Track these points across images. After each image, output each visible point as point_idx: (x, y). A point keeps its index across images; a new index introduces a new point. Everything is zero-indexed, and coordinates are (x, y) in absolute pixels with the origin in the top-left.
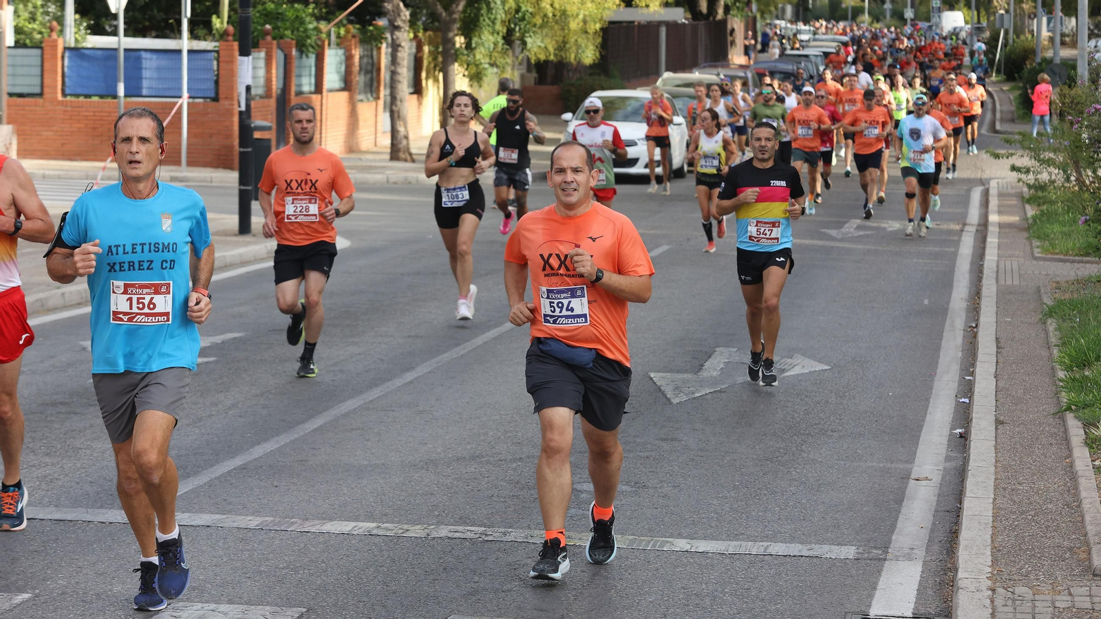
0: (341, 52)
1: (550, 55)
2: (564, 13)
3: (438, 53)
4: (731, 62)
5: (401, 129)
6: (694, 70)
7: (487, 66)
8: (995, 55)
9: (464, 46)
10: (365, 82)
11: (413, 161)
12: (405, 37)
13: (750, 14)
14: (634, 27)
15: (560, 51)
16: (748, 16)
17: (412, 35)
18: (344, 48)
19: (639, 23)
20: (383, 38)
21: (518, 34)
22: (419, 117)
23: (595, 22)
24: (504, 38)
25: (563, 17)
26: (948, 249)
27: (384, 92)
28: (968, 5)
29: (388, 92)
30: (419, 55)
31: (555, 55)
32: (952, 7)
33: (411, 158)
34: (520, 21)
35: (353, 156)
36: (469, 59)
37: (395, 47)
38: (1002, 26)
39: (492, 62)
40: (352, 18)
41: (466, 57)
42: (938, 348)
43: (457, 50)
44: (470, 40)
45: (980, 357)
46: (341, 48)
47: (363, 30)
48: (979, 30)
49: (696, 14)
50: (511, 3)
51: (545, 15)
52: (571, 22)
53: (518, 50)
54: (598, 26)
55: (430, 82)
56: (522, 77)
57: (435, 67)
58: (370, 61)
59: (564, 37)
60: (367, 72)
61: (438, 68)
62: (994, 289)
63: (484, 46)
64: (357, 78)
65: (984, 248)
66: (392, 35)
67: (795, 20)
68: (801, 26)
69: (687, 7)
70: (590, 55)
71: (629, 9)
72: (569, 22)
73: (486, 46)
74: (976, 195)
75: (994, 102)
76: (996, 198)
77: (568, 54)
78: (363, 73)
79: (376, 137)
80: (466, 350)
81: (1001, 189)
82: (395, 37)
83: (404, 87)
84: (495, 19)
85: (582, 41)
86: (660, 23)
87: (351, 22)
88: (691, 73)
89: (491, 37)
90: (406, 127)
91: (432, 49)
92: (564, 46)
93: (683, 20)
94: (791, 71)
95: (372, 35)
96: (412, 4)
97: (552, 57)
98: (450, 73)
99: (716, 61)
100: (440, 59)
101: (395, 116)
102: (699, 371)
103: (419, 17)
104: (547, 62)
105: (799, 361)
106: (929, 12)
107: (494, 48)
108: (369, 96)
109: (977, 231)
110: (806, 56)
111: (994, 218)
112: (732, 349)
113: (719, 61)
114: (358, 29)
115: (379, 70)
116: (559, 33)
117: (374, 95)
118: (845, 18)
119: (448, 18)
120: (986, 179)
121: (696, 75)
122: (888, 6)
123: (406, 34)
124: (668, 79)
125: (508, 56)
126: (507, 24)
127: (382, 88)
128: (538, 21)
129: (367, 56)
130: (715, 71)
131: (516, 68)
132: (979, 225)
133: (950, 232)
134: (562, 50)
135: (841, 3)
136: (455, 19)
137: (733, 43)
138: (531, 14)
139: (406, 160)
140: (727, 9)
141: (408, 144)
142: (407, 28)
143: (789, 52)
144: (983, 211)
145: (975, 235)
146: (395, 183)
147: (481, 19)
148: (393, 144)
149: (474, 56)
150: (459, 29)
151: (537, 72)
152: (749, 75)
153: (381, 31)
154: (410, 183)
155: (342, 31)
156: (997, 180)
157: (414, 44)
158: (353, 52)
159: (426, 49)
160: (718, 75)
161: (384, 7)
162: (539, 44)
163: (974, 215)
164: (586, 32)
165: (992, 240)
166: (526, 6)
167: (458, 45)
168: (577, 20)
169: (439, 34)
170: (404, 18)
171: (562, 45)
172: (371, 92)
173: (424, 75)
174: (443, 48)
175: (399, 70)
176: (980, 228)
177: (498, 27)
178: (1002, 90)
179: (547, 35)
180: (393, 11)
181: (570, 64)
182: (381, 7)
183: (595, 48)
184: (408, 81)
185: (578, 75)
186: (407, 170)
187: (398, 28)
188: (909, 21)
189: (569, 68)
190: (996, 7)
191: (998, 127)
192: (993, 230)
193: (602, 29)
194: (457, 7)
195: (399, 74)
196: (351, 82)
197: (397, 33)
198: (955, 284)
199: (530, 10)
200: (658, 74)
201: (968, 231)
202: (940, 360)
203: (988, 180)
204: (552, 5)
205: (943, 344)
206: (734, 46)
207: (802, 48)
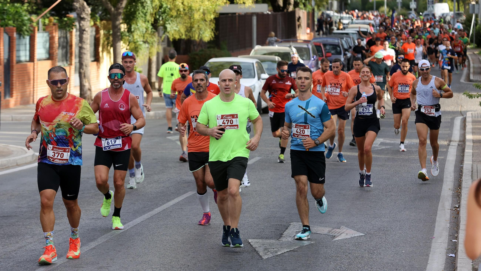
0: (46, 35)
1: (182, 35)
2: (190, 8)
3: (110, 35)
4: (298, 38)
5: (87, 84)
7: (141, 43)
8: (470, 31)
9: (126, 30)
10: (62, 54)
12: (88, 24)
13: (310, 7)
14: (236, 16)
15: (188, 33)
16: (309, 9)
17: (92, 23)
18: (48, 32)
19: (239, 14)
20: (73, 25)
21: (161, 22)
22: (98, 77)
23: (211, 14)
24: (152, 25)
25: (190, 11)
29: (77, 60)
30: (97, 36)
31: (186, 35)
34: (162, 13)
36: (130, 39)
37: (82, 31)
38: (474, 13)
39: (145, 40)
40: (53, 12)
41: (128, 37)
42: (434, 221)
43: (122, 33)
44: (131, 26)
45: (462, 226)
46: (46, 32)
47: (60, 21)
48: (459, 15)
49: (276, 8)
50: (157, 2)
51: (178, 10)
52: (195, 14)
53: (161, 32)
54: (212, 17)
55: (105, 53)
57: (108, 44)
58: (65, 40)
59: (191, 24)
60: (63, 47)
61: (110, 45)
63: (139, 30)
64: (57, 52)
65: (463, 156)
66: (79, 23)
67: (340, 11)
68: (344, 14)
69: (270, 3)
70: (207, 35)
71: (233, 5)
73: (141, 30)
74: (458, 122)
76: (471, 124)
77: (194, 35)
78: (60, 48)
81: (474, 118)
82: (81, 25)
83: (88, 57)
84: (146, 12)
85: (202, 26)
86: (252, 14)
87: (52, 15)
89: (144, 24)
90: (89, 83)
91: (106, 32)
92: (191, 30)
93: (268, 12)
94: (337, 44)
95: (66, 23)
96: (92, 3)
97: (184, 37)
98: (118, 47)
99: (288, 38)
100: (111, 39)
101: (82, 75)
102: (280, 238)
103: (97, 11)
104: (180, 40)
105: (344, 230)
106: (426, 4)
107: (146, 32)
108: (65, 63)
109: (458, 145)
110: (347, 34)
111: (469, 137)
113: (290, 38)
114: (57, 20)
115: (71, 46)
116: (187, 21)
117: (69, 63)
119: (116, 12)
120: (464, 112)
124: (258, 50)
125: (155, 36)
126: (154, 15)
127: (73, 58)
128: (174, 13)
129: (63, 37)
130: (288, 44)
131: (160, 44)
132: (460, 141)
134: (190, 32)
136: (120, 13)
137: (299, 25)
138: (169, 9)
140: (296, 4)
142: (89, 19)
144: (462, 132)
145: (457, 148)
147: (137, 13)
149: (133, 36)
150: (123, 19)
152: (310, 47)
153: (72, 21)
155: (47, 21)
156: (471, 112)
157: (94, 29)
158: (54, 34)
159: (102, 32)
160: (290, 47)
161: (74, 5)
162: (175, 28)
163: (456, 135)
164: (205, 20)
165: (468, 151)
166: (166, 4)
167: (122, 30)
168: (199, 13)
169: (110, 22)
170: (87, 12)
172: (67, 61)
173: (100, 49)
174: (113, 32)
175: (85, 46)
176: (460, 143)
177: (148, 17)
178: (474, 53)
179: (179, 23)
180: (80, 8)
181: (194, 41)
182: (72, 5)
183: (211, 31)
184: (91, 53)
185: (200, 48)
187: (83, 19)
188: (413, 9)
189: (195, 43)
191: (472, 77)
192: (469, 145)
193: (215, 18)
194: (121, 5)
195: (84, 49)
196: (53, 54)
197: (82, 22)
198: (444, 180)
199: (169, 6)
200: (251, 47)
201: (452, 145)
202: (436, 229)
203: (466, 112)
204: (182, 3)
205: (437, 219)
206: (300, 28)
207: (344, 28)
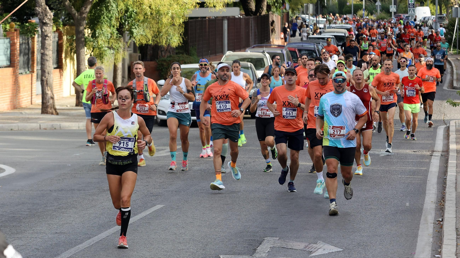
0: (7, 41)
1: (149, 40)
2: (158, 12)
3: (73, 40)
4: (272, 44)
5: (49, 92)
6: (247, 49)
7: (106, 49)
8: (453, 36)
9: (90, 35)
10: (24, 61)
11: (57, 114)
12: (50, 30)
13: (284, 11)
14: (206, 21)
15: (156, 38)
16: (283, 12)
17: (55, 29)
18: (9, 38)
19: (209, 18)
20: (35, 31)
21: (127, 27)
22: (61, 84)
23: (180, 18)
24: (117, 29)
25: (158, 15)
26: (422, 168)
27: (37, 68)
28: (433, 2)
29: (39, 67)
30: (60, 42)
31: (153, 40)
32: (422, 4)
33: (56, 111)
34: (128, 18)
35: (16, 111)
36: (94, 44)
37: (44, 37)
38: (457, 17)
39: (110, 46)
40: (14, 18)
41: (92, 43)
42: (416, 236)
43: (85, 39)
44: (95, 31)
45: (445, 241)
46: (7, 38)
47: (22, 26)
48: (441, 18)
49: (248, 11)
50: (122, 6)
51: (146, 14)
52: (163, 18)
53: (127, 38)
54: (181, 21)
55: (68, 60)
56: (130, 56)
57: (71, 50)
58: (27, 47)
59: (159, 28)
60: (25, 54)
61: (73, 51)
62: (454, 195)
63: (104, 35)
64: (18, 59)
65: (447, 167)
66: (41, 29)
67: (316, 14)
68: (320, 18)
69: (241, 6)
70: (176, 41)
71: (202, 9)
72: (162, 18)
73: (106, 35)
74: (441, 132)
75: (452, 68)
76: (454, 133)
77: (161, 40)
78: (22, 55)
79: (32, 99)
80: (95, 242)
81: (457, 127)
82: (43, 30)
83: (51, 64)
84: (112, 17)
85: (171, 31)
86: (223, 18)
87: (13, 20)
88: (245, 51)
89: (109, 29)
90: (52, 91)
91: (69, 38)
92: (159, 35)
93: (239, 16)
94: (313, 49)
95: (28, 29)
96: (54, 8)
97: (151, 42)
98: (82, 54)
99: (261, 43)
100: (75, 45)
101: (44, 83)
102: (253, 253)
103: (60, 16)
104: (147, 45)
105: (321, 246)
106: (406, 7)
107: (111, 37)
108: (27, 70)
109: (442, 155)
110: (323, 38)
111: (453, 146)
112: (275, 238)
113: (264, 43)
114: (19, 25)
115: (33, 52)
116: (155, 26)
117: (30, 70)
118: (350, 13)
119: (79, 17)
120: (447, 120)
121: (249, 53)
122: (378, 3)
123: (51, 28)
124: (229, 56)
125: (120, 41)
126: (119, 20)
127: (35, 65)
128: (142, 18)
129: (25, 43)
130: (261, 50)
131: (126, 50)
132: (443, 152)
133: (423, 157)
134: (157, 37)
135: (347, 2)
136: (84, 17)
137: (273, 30)
138: (136, 13)
139: (52, 114)
140: (269, 7)
141: (53, 102)
142: (52, 24)
143: (311, 36)
144: (446, 142)
145: (440, 158)
146: (45, 129)
147: (102, 17)
148: (43, 103)
149: (98, 42)
150: (87, 24)
151: (140, 53)
152: (285, 52)
153: (34, 26)
154: (55, 129)
155: (8, 27)
156: (455, 121)
157: (57, 34)
158: (16, 41)
159: (65, 38)
160: (263, 52)
161: (36, 10)
162: (142, 33)
163: (439, 145)
164: (174, 25)
165: (452, 162)
166: (132, 8)
167: (86, 35)
168: (167, 17)
169: (74, 28)
170: (50, 17)
171: (158, 33)
172: (28, 68)
173: (63, 55)
174: (76, 37)
175: (47, 52)
176: (443, 154)
177: (114, 22)
178: (457, 59)
179: (147, 27)
180: (42, 13)
181: (162, 47)
182: (34, 10)
183: (179, 35)
184: (53, 60)
185: (168, 54)
186: (53, 120)
187: (45, 24)
188: (393, 13)
189: (162, 49)
190: (452, 3)
191: (455, 84)
192: (452, 155)
193: (184, 22)
194: (85, 10)
195: (47, 55)
196: (15, 61)
197: (45, 27)
198: (427, 192)
199: (135, 11)
200: (222, 53)
201: (435, 156)
202: (418, 244)
203: (449, 121)
204: (150, 7)
205: (420, 233)
206: (274, 33)
207: (320, 33)
